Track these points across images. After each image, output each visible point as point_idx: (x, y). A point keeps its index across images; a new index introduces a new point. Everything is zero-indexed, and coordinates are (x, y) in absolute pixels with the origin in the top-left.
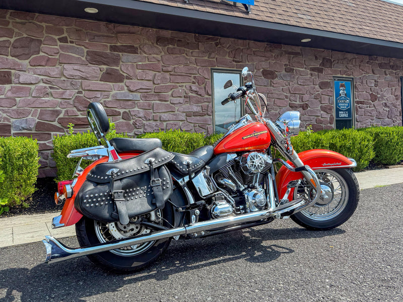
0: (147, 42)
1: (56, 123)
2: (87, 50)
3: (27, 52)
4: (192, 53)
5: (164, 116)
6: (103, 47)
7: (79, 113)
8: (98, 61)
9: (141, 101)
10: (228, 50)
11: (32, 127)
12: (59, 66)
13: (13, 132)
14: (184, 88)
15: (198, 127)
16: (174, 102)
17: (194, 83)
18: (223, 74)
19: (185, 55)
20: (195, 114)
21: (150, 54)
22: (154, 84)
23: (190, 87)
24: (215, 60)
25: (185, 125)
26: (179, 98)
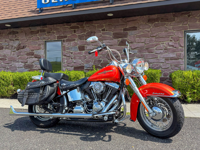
0: (143, 23)
1: (99, 65)
2: (113, 32)
4: (170, 24)
5: (151, 60)
6: (120, 30)
7: (109, 61)
8: (117, 37)
9: (138, 53)
11: (91, 67)
12: (101, 41)
13: (85, 69)
14: (164, 44)
15: (173, 66)
16: (157, 53)
17: (171, 41)
19: (165, 26)
20: (172, 59)
21: (144, 29)
22: (145, 44)
23: (168, 43)
24: (187, 25)
25: (164, 65)
26: (161, 50)
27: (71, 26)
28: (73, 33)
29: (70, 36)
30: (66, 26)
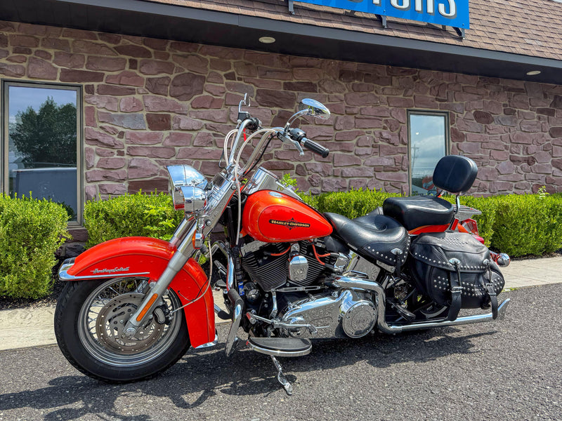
0: (328, 77)
2: (257, 88)
3: (189, 91)
4: (383, 90)
5: (347, 170)
6: (275, 84)
8: (270, 103)
10: (429, 86)
12: (225, 109)
14: (372, 135)
15: (389, 186)
16: (359, 153)
17: (385, 128)
18: (422, 116)
19: (374, 92)
20: (386, 169)
21: (331, 93)
22: (335, 129)
23: (381, 134)
24: (412, 98)
25: (373, 183)
26: (366, 148)
27: (120, 44)
28: (127, 68)
29: (117, 76)
30: (100, 42)
